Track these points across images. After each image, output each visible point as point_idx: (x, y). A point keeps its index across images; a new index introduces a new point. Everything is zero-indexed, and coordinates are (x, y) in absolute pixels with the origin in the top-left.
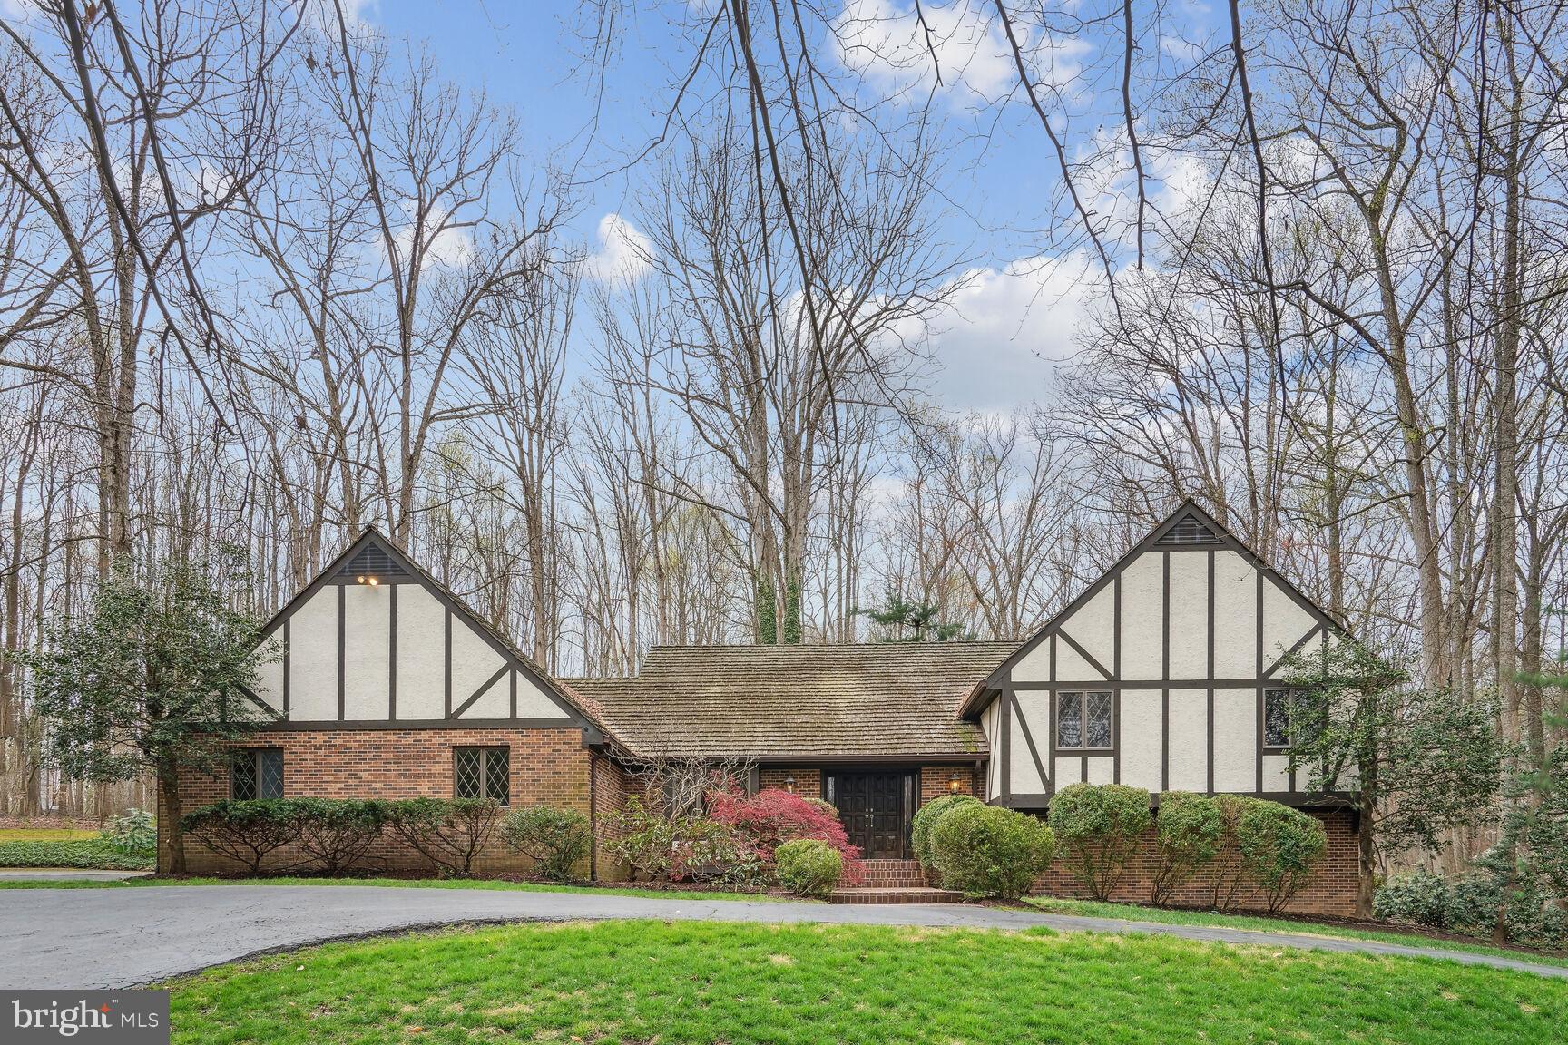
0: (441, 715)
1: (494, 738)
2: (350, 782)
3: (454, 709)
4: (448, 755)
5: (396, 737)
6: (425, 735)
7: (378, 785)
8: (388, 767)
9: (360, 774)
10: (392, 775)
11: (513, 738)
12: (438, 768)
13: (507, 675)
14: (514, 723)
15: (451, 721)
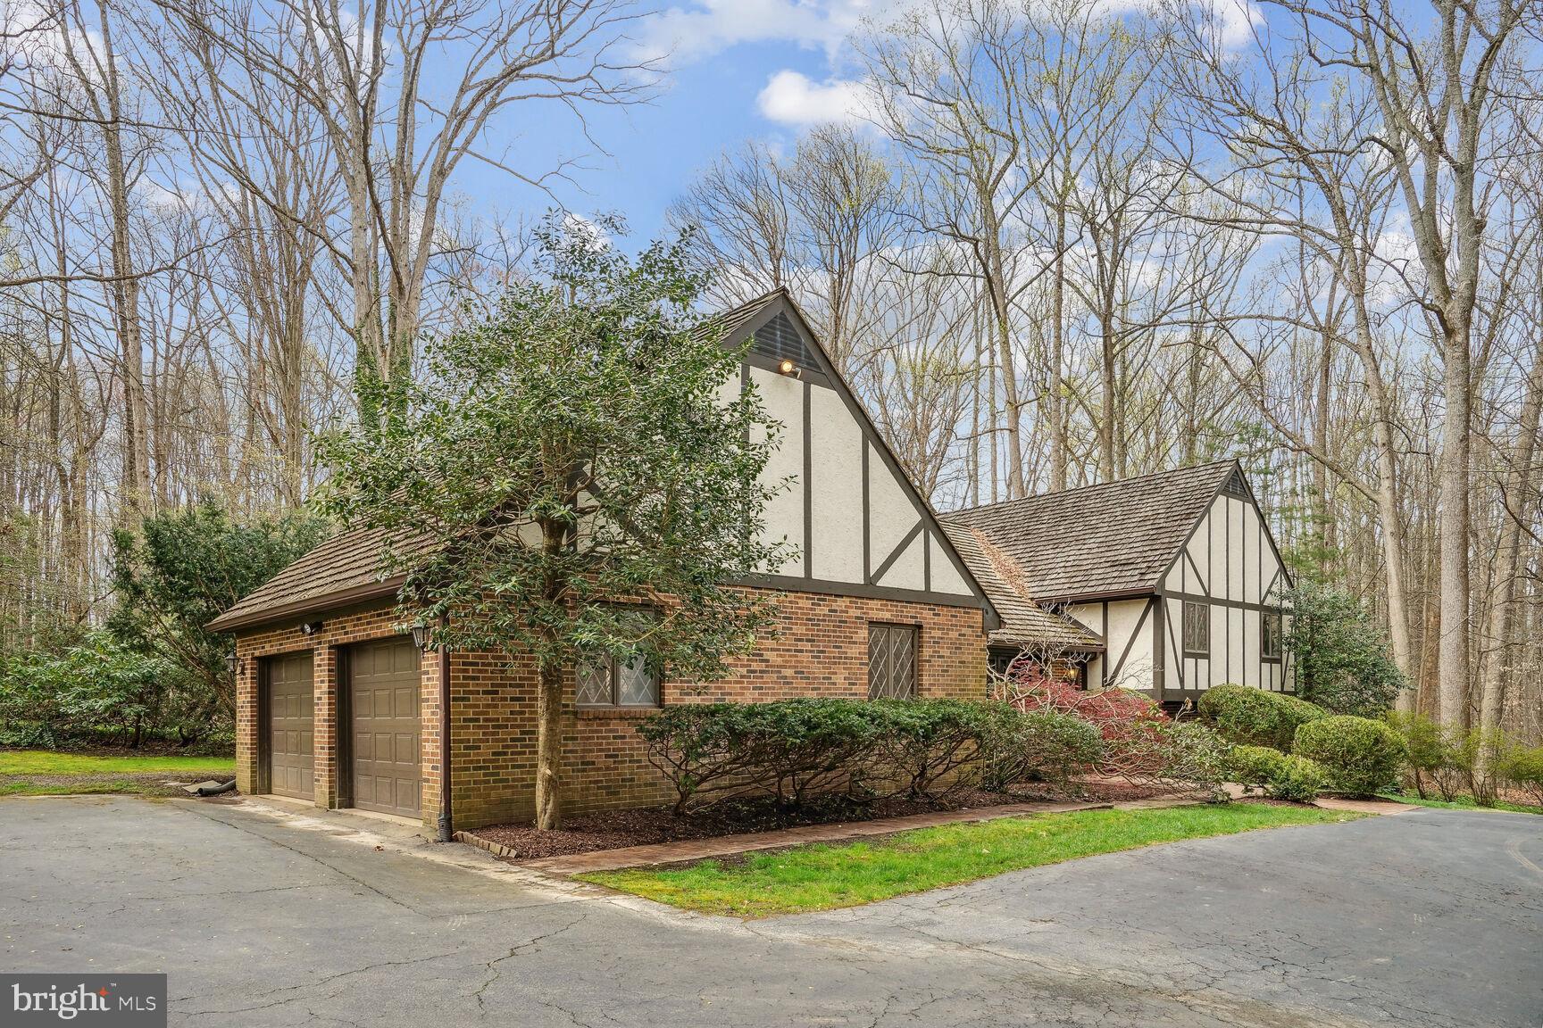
0: (859, 579)
1: (909, 614)
2: (755, 666)
3: (873, 571)
4: (863, 633)
5: (808, 604)
6: (841, 603)
7: (789, 672)
8: (800, 645)
9: (767, 655)
10: (805, 657)
11: (926, 616)
12: (854, 651)
13: (921, 535)
14: (926, 598)
15: (869, 590)
